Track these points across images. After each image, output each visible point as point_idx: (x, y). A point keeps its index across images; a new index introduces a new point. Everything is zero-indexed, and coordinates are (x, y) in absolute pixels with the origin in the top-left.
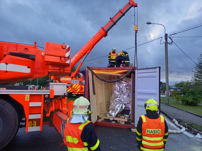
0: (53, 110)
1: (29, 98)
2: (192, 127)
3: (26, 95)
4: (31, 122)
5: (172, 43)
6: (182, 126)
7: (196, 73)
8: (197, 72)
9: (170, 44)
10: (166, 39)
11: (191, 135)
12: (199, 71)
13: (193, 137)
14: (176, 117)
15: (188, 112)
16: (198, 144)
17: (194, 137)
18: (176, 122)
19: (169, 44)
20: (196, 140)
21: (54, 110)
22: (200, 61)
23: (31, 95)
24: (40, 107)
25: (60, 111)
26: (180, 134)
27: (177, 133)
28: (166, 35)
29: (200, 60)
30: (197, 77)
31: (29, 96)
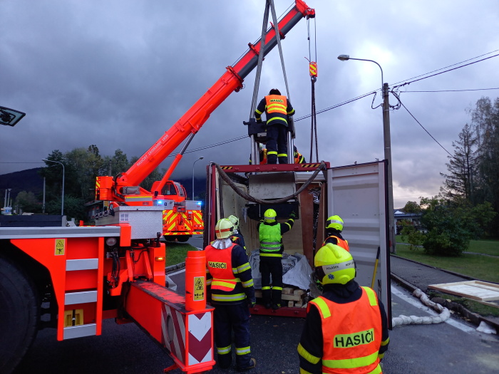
0: (128, 278)
1: (63, 249)
2: (465, 306)
3: (57, 241)
4: (71, 312)
5: (398, 107)
6: (439, 306)
7: (451, 179)
8: (453, 175)
9: (395, 107)
10: (386, 96)
11: (466, 327)
12: (456, 173)
13: (471, 332)
14: (422, 284)
15: (445, 272)
16: (488, 348)
17: (474, 330)
18: (425, 297)
19: (391, 109)
20: (480, 338)
21: (131, 279)
22: (458, 150)
23: (69, 240)
24: (95, 272)
25: (148, 281)
26: (439, 325)
27: (433, 324)
28: (385, 87)
29: (458, 147)
30: (453, 187)
31: (64, 242)
